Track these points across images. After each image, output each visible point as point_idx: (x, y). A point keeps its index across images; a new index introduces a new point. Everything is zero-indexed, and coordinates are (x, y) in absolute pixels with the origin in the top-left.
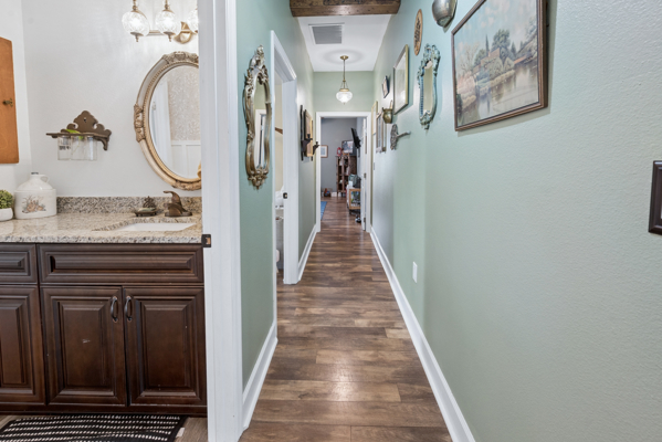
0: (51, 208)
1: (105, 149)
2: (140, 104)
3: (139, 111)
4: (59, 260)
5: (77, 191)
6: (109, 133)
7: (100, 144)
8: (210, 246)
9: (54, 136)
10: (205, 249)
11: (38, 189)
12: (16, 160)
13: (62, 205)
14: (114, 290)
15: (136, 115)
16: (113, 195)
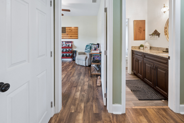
0: (149, 48)
1: (159, 37)
2: (166, 27)
3: (166, 28)
4: (146, 56)
5: (153, 46)
6: (160, 34)
7: (158, 36)
8: (170, 59)
9: (150, 35)
10: (169, 60)
11: (147, 45)
12: (145, 40)
13: (151, 48)
14: (153, 64)
15: (165, 29)
16: (160, 47)
